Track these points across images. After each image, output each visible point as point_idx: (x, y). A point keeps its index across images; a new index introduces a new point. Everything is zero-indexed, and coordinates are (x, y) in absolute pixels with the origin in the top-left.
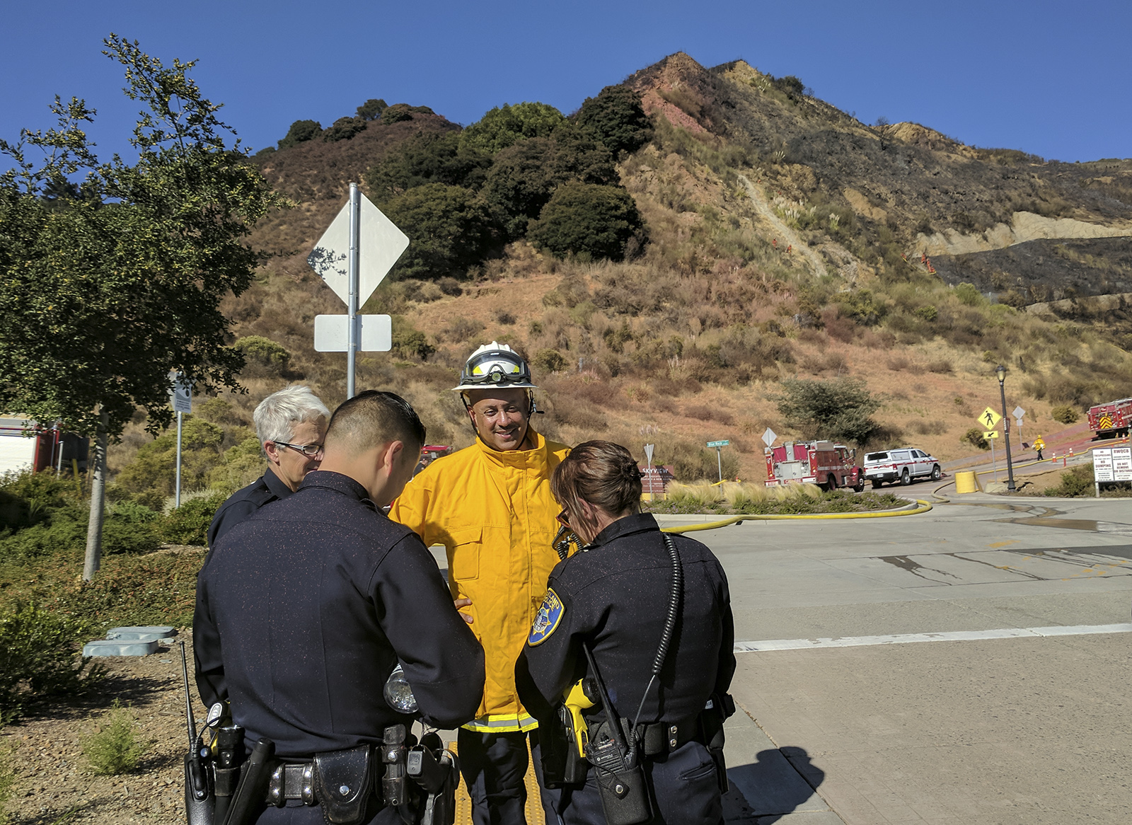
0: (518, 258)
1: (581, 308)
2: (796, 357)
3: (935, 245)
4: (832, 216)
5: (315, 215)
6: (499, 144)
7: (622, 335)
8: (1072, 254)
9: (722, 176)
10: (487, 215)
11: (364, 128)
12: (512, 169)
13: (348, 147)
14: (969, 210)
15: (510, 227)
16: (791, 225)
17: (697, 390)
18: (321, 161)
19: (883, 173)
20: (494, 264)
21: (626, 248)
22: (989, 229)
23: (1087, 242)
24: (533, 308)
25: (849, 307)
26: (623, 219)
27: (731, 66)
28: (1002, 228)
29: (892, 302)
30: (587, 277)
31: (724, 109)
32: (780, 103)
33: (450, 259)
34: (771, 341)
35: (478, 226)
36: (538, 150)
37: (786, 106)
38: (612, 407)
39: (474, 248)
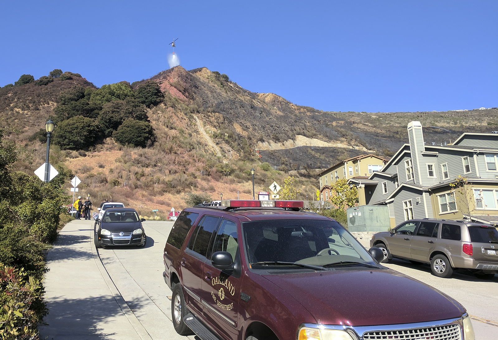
0: (108, 144)
1: (128, 164)
2: (199, 186)
3: (264, 146)
4: (226, 134)
5: (30, 117)
6: (105, 100)
7: (141, 175)
8: (313, 153)
9: (188, 117)
10: (98, 128)
11: (52, 81)
12: (109, 112)
13: (45, 89)
14: (280, 133)
15: (107, 132)
16: (210, 137)
17: (162, 195)
18: (34, 93)
19: (250, 117)
20: (99, 146)
21: (147, 143)
22: (285, 141)
23: (321, 148)
24: (112, 163)
25: (220, 169)
26: (147, 133)
27: (200, 70)
28: (290, 141)
29: (236, 168)
30: (132, 153)
31: (193, 89)
32: (217, 86)
33: (83, 144)
34: (191, 179)
35: (95, 132)
36: (119, 106)
37: (219, 87)
38: (132, 199)
39: (92, 140)
